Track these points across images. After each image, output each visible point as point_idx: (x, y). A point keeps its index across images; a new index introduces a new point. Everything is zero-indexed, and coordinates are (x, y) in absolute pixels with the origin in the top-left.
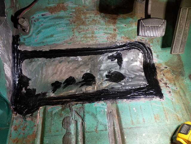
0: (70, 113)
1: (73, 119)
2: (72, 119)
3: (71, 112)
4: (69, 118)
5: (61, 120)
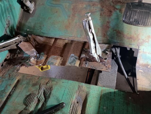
3: (39, 91)
4: (34, 95)
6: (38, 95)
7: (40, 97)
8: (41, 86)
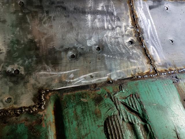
0: (115, 107)
1: (125, 120)
2: (123, 119)
3: (117, 107)
5: (101, 124)
6: (122, 115)
7: (128, 118)
8: (114, 98)
